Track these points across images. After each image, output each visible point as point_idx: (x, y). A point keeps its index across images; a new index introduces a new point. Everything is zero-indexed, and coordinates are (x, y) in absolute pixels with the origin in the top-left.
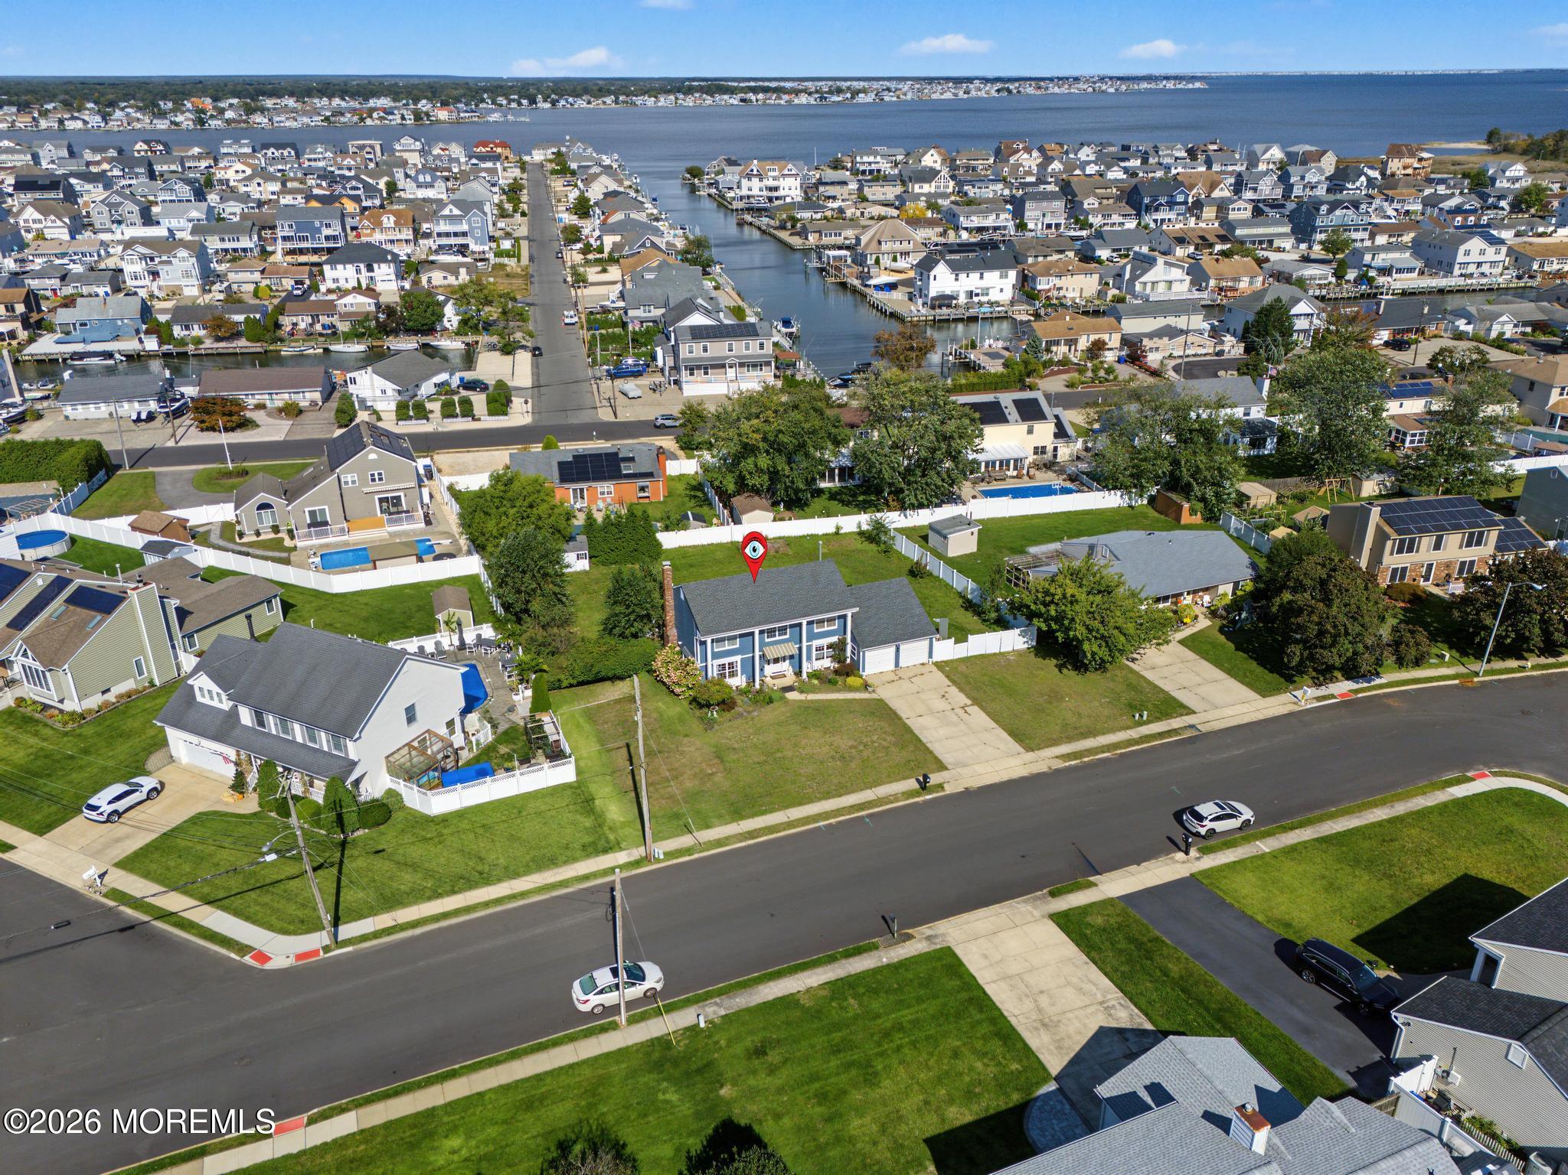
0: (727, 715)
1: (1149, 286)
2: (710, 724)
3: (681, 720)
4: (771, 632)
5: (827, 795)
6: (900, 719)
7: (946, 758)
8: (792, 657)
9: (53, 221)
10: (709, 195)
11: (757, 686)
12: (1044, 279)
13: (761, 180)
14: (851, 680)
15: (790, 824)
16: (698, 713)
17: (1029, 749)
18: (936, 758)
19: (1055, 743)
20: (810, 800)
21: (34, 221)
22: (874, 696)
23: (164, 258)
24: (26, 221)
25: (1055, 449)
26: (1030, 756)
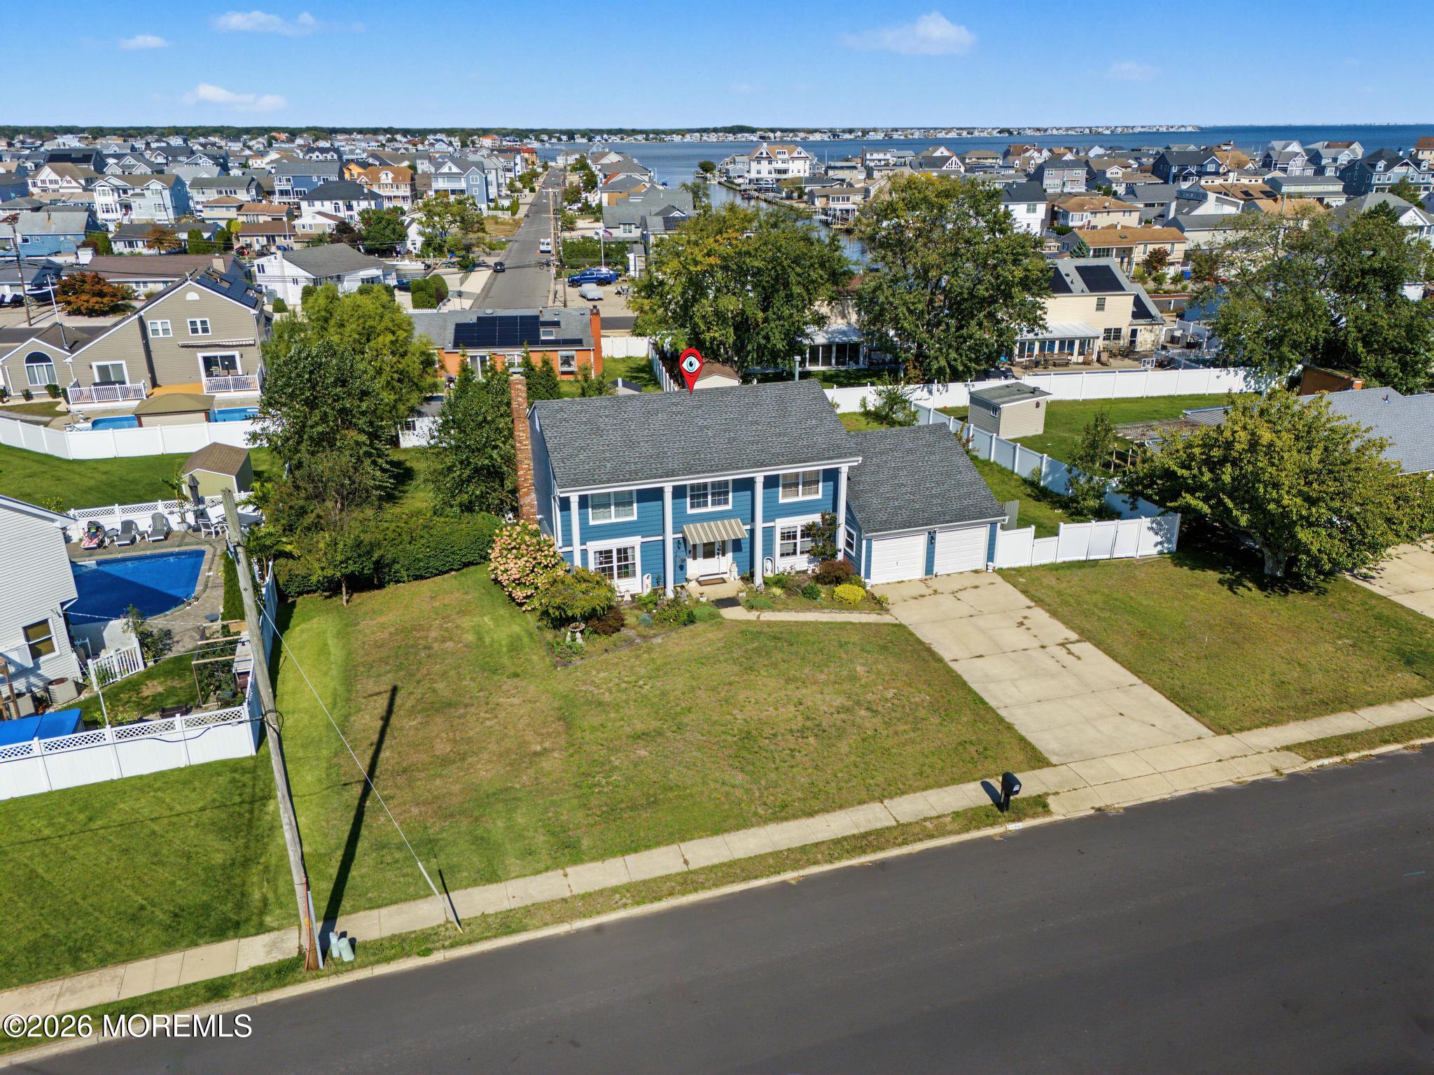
0: (603, 641)
2: (564, 657)
3: (515, 647)
4: (699, 494)
5: (782, 813)
6: (940, 660)
7: (1045, 742)
8: (737, 545)
9: (69, 182)
10: (719, 183)
11: (670, 594)
12: (1077, 215)
13: (770, 163)
14: (842, 590)
15: (688, 881)
16: (549, 635)
17: (1221, 729)
18: (1022, 740)
19: (1272, 719)
20: (743, 823)
21: (51, 182)
22: (886, 619)
23: (138, 191)
24: (43, 182)
25: (1134, 333)
26: (1225, 743)
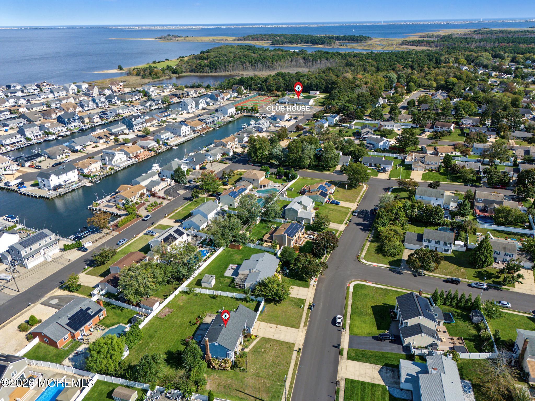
1: (116, 162)
12: (86, 169)
